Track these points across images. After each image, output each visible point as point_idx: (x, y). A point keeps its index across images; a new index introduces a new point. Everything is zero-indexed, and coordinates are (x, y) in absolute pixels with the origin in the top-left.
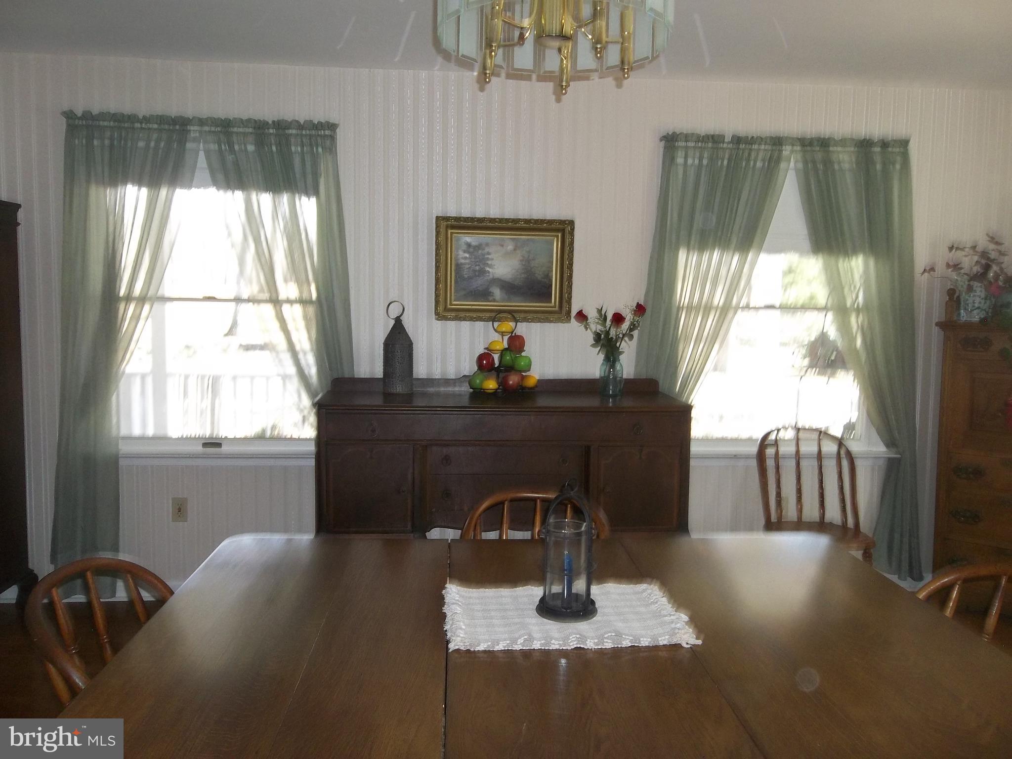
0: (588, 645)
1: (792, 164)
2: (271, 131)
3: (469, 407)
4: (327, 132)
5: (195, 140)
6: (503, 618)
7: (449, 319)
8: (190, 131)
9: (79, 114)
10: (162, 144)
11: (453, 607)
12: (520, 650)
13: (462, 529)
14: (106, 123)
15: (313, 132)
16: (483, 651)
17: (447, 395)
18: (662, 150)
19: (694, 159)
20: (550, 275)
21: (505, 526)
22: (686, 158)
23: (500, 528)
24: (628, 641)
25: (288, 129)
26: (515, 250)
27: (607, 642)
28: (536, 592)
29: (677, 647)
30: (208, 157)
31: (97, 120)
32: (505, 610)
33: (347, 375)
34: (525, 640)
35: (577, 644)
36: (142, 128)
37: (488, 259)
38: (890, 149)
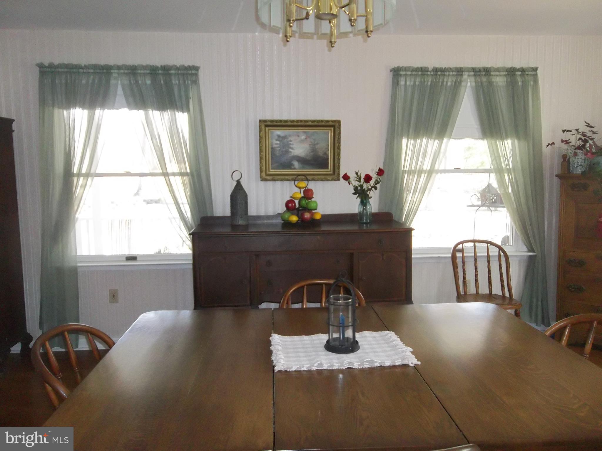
0: (355, 366)
1: (469, 84)
2: (160, 72)
3: (281, 232)
4: (193, 72)
5: (115, 78)
6: (305, 352)
7: (269, 180)
8: (112, 73)
9: (47, 65)
10: (96, 81)
11: (276, 346)
12: (316, 370)
13: (279, 303)
14: (63, 70)
15: (185, 72)
16: (294, 371)
17: (268, 225)
18: (391, 77)
19: (411, 81)
20: (327, 153)
21: (305, 300)
22: (406, 82)
23: (302, 302)
24: (378, 363)
25: (170, 70)
26: (306, 138)
27: (366, 364)
28: (324, 338)
29: (406, 366)
30: (123, 89)
31: (57, 68)
32: (306, 348)
33: (209, 215)
34: (319, 364)
35: (348, 365)
36: (84, 72)
37: (290, 144)
38: (527, 73)
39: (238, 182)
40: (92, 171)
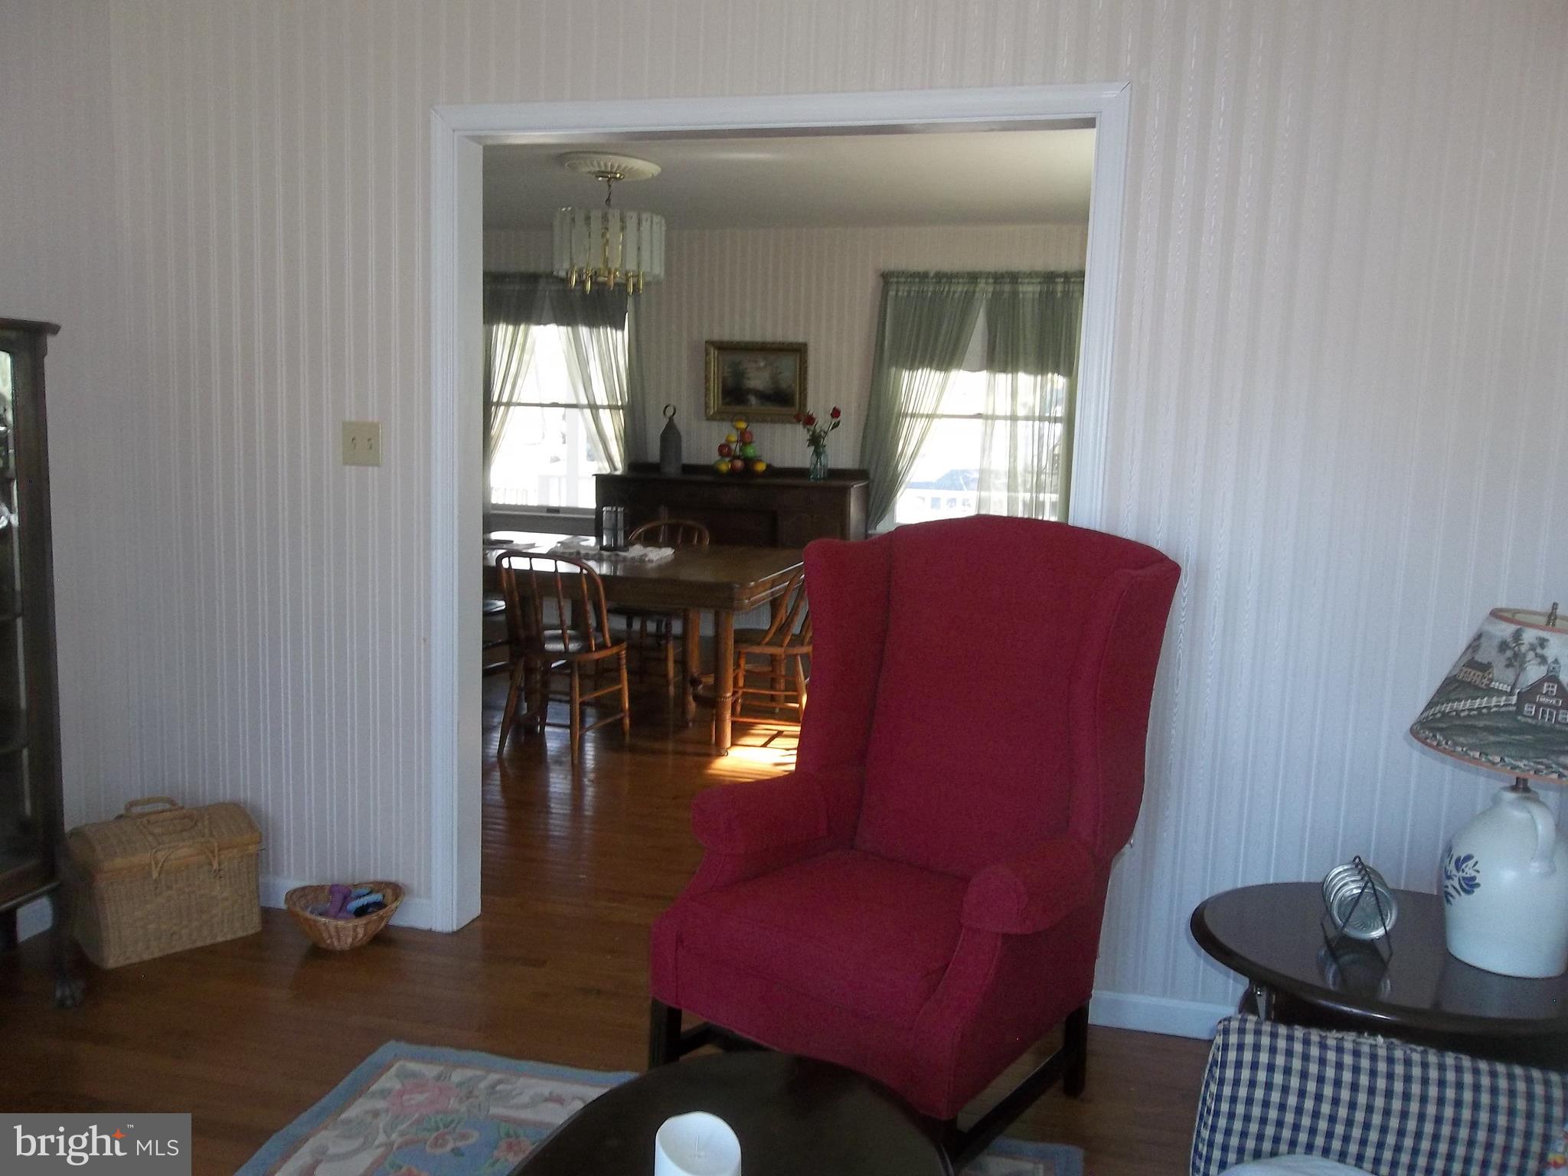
5: (543, 289)
7: (716, 420)
8: (540, 282)
19: (904, 291)
20: (792, 386)
26: (765, 366)
30: (551, 301)
37: (745, 374)
38: (1072, 280)
39: (671, 419)
40: (514, 400)
